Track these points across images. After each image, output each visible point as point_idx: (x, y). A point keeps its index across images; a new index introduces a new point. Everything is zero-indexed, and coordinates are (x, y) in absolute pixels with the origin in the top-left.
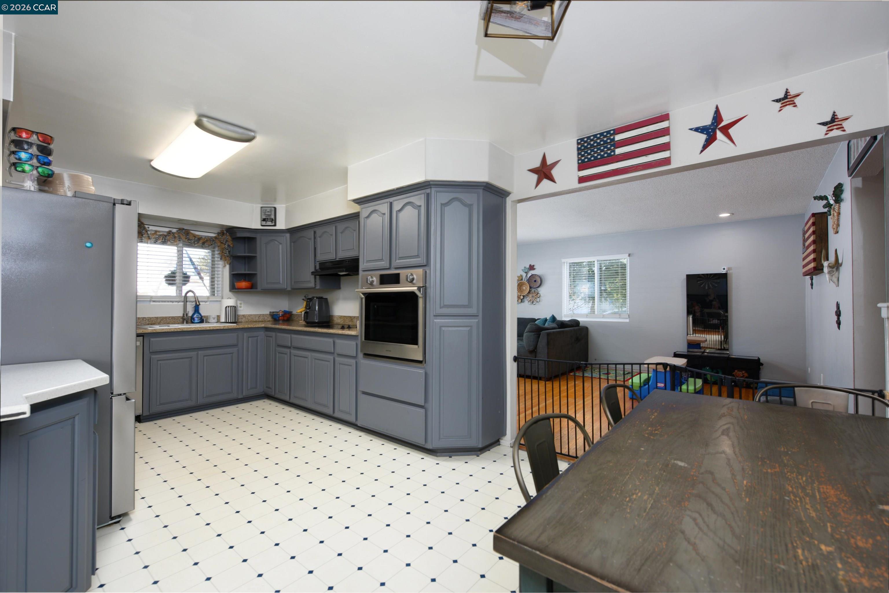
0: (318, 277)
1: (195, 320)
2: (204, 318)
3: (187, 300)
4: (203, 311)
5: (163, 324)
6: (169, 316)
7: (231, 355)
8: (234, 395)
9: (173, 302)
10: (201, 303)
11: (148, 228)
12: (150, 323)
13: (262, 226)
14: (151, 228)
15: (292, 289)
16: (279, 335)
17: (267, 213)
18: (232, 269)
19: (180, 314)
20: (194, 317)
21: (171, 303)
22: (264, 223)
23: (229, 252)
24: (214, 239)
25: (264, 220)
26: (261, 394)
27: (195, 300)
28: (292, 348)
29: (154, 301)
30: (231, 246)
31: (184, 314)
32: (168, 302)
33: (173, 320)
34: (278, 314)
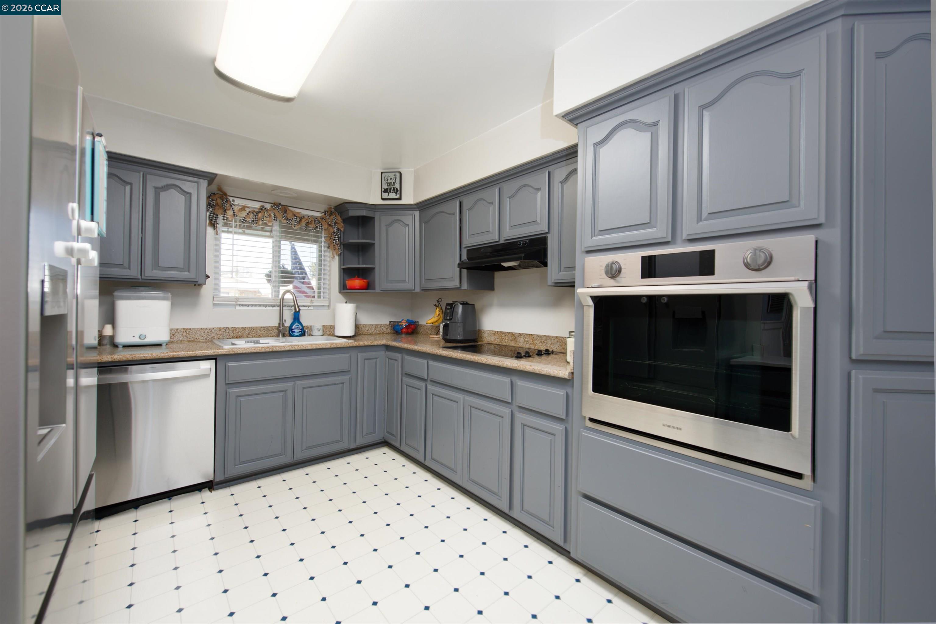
0: (465, 271)
1: (294, 332)
2: (306, 329)
3: (284, 304)
4: (305, 320)
5: (252, 337)
6: (261, 326)
7: (341, 385)
8: (345, 446)
9: (266, 306)
10: (300, 308)
11: (233, 201)
12: (235, 335)
13: (383, 199)
14: (237, 202)
15: (422, 290)
16: (408, 358)
17: (389, 181)
18: (342, 262)
19: (274, 323)
20: (293, 328)
21: (264, 308)
22: (385, 195)
23: (338, 238)
24: (320, 219)
25: (386, 191)
26: (381, 441)
27: (293, 304)
28: (429, 381)
29: (241, 305)
30: (342, 229)
31: (279, 324)
32: (260, 306)
33: (265, 332)
34: (400, 325)
